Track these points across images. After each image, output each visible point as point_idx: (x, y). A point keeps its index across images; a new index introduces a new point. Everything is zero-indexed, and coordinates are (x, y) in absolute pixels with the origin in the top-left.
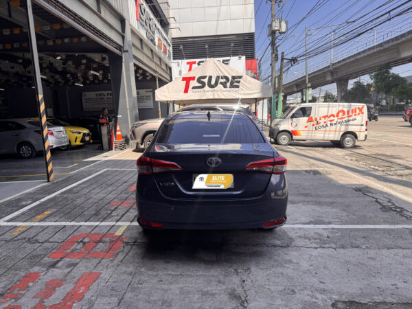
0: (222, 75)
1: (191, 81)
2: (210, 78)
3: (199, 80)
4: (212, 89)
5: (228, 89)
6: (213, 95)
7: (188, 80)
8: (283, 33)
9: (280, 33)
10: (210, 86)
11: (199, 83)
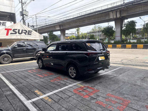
1: (10, 31)
2: (19, 30)
3: (14, 30)
4: (20, 35)
5: (27, 35)
6: (21, 37)
7: (8, 30)
8: (27, 16)
9: (25, 15)
10: (19, 33)
11: (14, 32)
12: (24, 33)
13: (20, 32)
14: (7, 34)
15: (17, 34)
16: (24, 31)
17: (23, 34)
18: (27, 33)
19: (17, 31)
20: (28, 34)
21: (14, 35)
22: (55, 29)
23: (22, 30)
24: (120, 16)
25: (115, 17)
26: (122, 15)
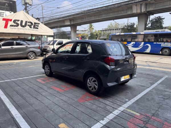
0: (28, 21)
1: (9, 22)
2: (22, 22)
3: (14, 21)
4: (23, 28)
5: (32, 29)
6: (24, 31)
7: (7, 21)
8: (30, 5)
9: (29, 5)
10: (22, 26)
11: (14, 23)
12: (28, 25)
13: (23, 24)
14: (6, 27)
15: (20, 27)
16: (29, 23)
17: (27, 27)
18: (32, 26)
19: (19, 22)
20: (34, 27)
21: (15, 27)
22: (64, 24)
23: (26, 22)
24: (145, 10)
25: (139, 11)
26: (148, 10)
